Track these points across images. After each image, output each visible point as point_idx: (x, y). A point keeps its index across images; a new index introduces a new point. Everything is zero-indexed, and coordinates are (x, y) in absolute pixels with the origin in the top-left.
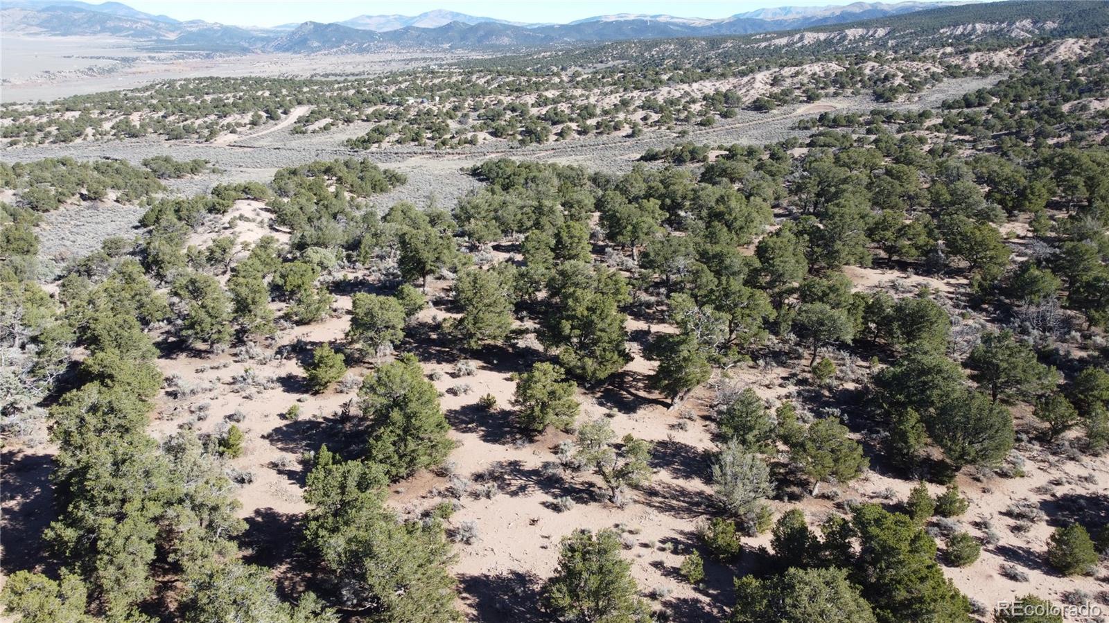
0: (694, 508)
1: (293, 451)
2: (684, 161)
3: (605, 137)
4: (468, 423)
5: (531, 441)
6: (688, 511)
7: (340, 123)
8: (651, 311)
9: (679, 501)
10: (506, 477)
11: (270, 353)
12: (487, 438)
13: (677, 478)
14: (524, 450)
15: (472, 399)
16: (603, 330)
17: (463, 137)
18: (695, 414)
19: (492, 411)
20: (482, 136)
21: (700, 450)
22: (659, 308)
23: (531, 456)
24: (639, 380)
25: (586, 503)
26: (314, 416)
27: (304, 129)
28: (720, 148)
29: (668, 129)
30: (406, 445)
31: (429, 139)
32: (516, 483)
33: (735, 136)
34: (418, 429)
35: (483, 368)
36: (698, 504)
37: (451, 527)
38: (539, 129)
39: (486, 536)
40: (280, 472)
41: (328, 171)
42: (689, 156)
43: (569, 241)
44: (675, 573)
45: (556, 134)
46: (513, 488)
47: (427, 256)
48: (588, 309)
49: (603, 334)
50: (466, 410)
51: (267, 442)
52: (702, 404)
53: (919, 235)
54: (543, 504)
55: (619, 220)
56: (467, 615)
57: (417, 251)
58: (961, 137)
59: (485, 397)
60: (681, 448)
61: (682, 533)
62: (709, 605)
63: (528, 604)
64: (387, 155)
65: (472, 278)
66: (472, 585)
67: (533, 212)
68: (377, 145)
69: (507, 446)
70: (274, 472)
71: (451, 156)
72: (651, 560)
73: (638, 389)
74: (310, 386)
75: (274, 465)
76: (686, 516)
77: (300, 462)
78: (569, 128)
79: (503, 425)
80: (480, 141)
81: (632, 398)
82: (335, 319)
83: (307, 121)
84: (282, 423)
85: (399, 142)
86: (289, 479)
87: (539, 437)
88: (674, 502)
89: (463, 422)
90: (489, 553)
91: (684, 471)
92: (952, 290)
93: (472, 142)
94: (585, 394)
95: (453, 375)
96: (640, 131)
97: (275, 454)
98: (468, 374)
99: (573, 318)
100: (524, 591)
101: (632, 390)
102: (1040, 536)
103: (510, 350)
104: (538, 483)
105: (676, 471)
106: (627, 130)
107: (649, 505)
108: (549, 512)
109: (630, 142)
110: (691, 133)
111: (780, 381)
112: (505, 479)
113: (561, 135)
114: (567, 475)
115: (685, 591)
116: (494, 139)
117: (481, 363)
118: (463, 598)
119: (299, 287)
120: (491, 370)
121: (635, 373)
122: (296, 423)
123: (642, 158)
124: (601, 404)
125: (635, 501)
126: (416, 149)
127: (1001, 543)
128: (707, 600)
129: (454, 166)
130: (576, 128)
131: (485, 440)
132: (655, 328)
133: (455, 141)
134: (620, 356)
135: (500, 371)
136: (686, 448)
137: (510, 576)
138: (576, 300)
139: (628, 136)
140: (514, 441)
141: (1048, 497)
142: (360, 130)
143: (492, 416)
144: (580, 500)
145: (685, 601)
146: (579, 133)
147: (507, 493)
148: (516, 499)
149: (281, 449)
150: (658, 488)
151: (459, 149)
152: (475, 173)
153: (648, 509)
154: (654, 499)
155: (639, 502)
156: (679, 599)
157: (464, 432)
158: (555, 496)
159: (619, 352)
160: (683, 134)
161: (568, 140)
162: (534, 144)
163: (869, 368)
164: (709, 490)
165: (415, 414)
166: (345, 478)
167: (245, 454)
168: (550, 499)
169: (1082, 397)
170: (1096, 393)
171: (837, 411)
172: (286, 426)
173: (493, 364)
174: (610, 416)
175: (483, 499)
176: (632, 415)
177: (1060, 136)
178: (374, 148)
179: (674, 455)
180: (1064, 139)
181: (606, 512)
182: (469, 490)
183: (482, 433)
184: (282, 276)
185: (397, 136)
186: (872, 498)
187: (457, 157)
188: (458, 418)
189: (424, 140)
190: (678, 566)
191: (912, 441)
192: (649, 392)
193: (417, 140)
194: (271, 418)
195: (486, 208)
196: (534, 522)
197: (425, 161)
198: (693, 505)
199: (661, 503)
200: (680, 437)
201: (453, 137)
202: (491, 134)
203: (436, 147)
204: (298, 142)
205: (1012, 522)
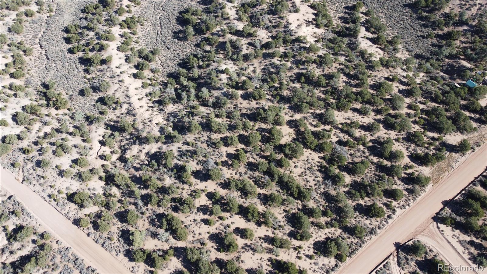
5: (247, 237)
10: (246, 247)
14: (247, 240)
15: (236, 225)
26: (213, 232)
36: (271, 251)
37: (241, 260)
39: (246, 261)
44: (269, 265)
50: (236, 229)
51: (209, 240)
61: (269, 257)
62: (273, 271)
66: (246, 270)
69: (244, 239)
72: (266, 263)
74: (208, 222)
75: (213, 247)
76: (269, 254)
77: (216, 246)
79: (242, 233)
81: (260, 222)
86: (216, 250)
88: (268, 251)
90: (247, 264)
95: (231, 217)
97: (211, 244)
100: (252, 271)
101: (260, 219)
105: (268, 243)
107: (265, 252)
114: (254, 246)
117: (234, 212)
120: (237, 215)
124: (256, 225)
127: (306, 254)
131: (241, 238)
136: (269, 236)
141: (314, 242)
143: (241, 230)
144: (256, 252)
150: (266, 248)
157: (237, 236)
167: (207, 244)
174: (257, 228)
176: (261, 227)
179: (267, 239)
182: (241, 251)
188: (235, 232)
192: (263, 219)
205: (308, 249)
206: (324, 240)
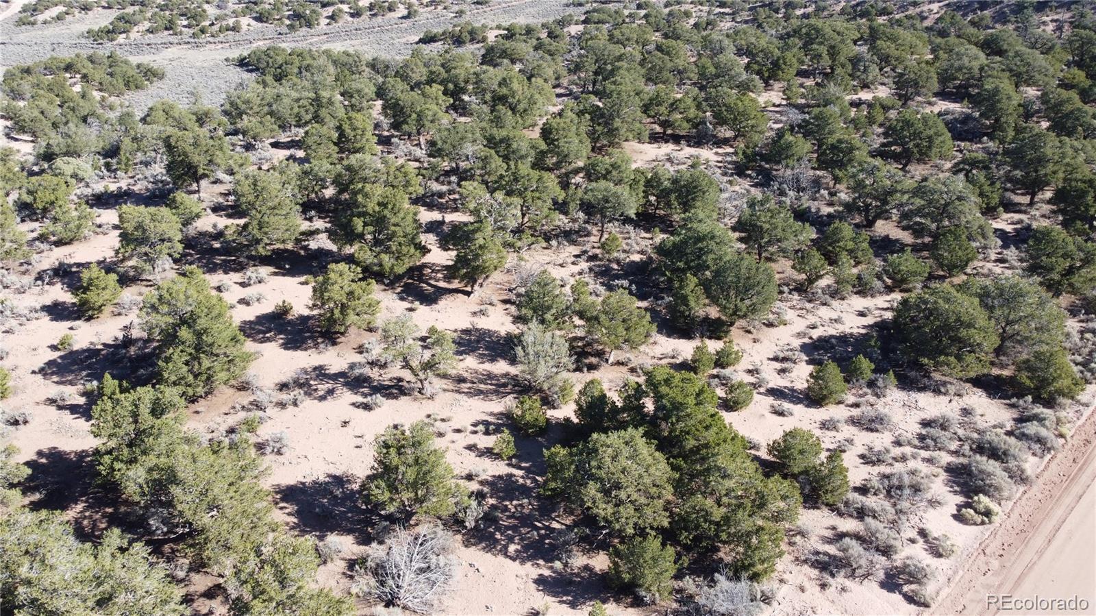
0: (502, 390)
1: (71, 383)
2: (464, 42)
3: (379, 19)
4: (265, 333)
5: (334, 343)
6: (496, 392)
7: (76, 11)
8: (443, 201)
9: (487, 384)
10: (312, 382)
11: (28, 280)
12: (287, 346)
13: (483, 363)
14: (328, 353)
15: (267, 308)
16: (396, 225)
17: (224, 23)
18: (495, 299)
19: (290, 317)
20: (245, 21)
21: (503, 333)
22: (451, 197)
23: (335, 359)
24: (438, 271)
25: (396, 398)
26: (92, 343)
27: (32, 19)
28: (499, 27)
29: (445, 8)
30: (200, 364)
31: (184, 26)
32: (323, 388)
33: (513, 15)
34: (212, 345)
35: (275, 274)
36: (505, 385)
37: (260, 440)
38: (308, 12)
39: (296, 444)
40: (60, 408)
41: (69, 67)
42: (469, 37)
43: (353, 134)
44: (489, 453)
45: (327, 17)
46: (321, 393)
47: (198, 159)
48: (379, 204)
49: (397, 229)
50: (261, 319)
51: (40, 376)
52: (501, 289)
53: (689, 108)
54: (353, 404)
55: (402, 108)
56: (287, 524)
57: (185, 154)
58: (722, 10)
59: (281, 304)
60: (485, 333)
61: (492, 414)
62: (522, 477)
63: (348, 503)
64: (137, 47)
65: (251, 180)
66: (289, 494)
67: (311, 104)
68: (124, 35)
69: (309, 352)
70: (53, 409)
71: (212, 46)
72: (465, 444)
73: (437, 281)
74: (82, 312)
75: (52, 401)
76: (494, 398)
77: (83, 394)
78: (341, 11)
79: (302, 331)
80: (244, 28)
81: (432, 290)
82: (101, 236)
83: (34, 10)
84: (55, 355)
85: (150, 31)
86: (72, 414)
87: (342, 339)
88: (482, 386)
89: (260, 332)
90: (303, 460)
91: (489, 355)
92: (720, 159)
93: (235, 29)
94: (385, 290)
95: (243, 285)
96: (415, 11)
97: (52, 389)
98: (260, 282)
99: (364, 214)
100: (343, 492)
101: (432, 282)
102: (801, 375)
103: (302, 253)
104: (346, 384)
105: (481, 356)
106: (402, 11)
107: (459, 392)
108: (361, 411)
109: (407, 23)
110: (468, 13)
111: (573, 259)
112: (311, 385)
113: (332, 17)
114: (374, 374)
115: (501, 468)
116: (260, 25)
117: (272, 269)
118: (281, 508)
119: (52, 203)
120: (284, 275)
121: (433, 264)
122: (72, 353)
123: (422, 41)
124: (402, 299)
125: (445, 390)
126: (172, 39)
127: (771, 385)
128: (521, 473)
129: (218, 57)
130: (348, 10)
131: (286, 348)
132: (450, 217)
133: (216, 28)
134: (416, 248)
135: (293, 276)
136: (488, 333)
137: (327, 479)
138: (366, 195)
139: (403, 17)
140: (316, 346)
141: (806, 340)
142: (102, 19)
143: (290, 322)
144: (390, 396)
145: (500, 477)
146: (352, 15)
147: (315, 399)
148: (324, 403)
149: (57, 383)
150: (466, 375)
151: (221, 37)
152: (242, 63)
153: (457, 396)
154: (463, 385)
155: (448, 391)
156: (494, 476)
157: (262, 342)
158: (365, 395)
159: (415, 245)
160: (460, 13)
161: (341, 23)
162: (305, 29)
163: (652, 239)
164: (513, 370)
165: (206, 331)
166: (136, 406)
167: (15, 393)
168: (359, 399)
169: (830, 248)
170: (841, 244)
171: (625, 283)
172: (61, 357)
173: (285, 269)
174: (411, 310)
175: (291, 408)
176: (434, 306)
177: (806, 7)
178: (121, 39)
179: (478, 341)
180: (810, 9)
181: (417, 404)
182: (274, 400)
183: (281, 341)
184: (30, 192)
185: (147, 25)
186: (661, 359)
187: (220, 46)
188: (254, 329)
189: (179, 29)
190: (491, 446)
191: (692, 304)
192: (449, 282)
193: (171, 28)
194: (40, 351)
195: (258, 102)
196: (345, 423)
197: (184, 52)
198: (500, 386)
199: (469, 388)
200: (483, 323)
201: (213, 24)
202: (255, 19)
203: (194, 35)
204: (26, 34)
205: (778, 365)
206: (863, 331)
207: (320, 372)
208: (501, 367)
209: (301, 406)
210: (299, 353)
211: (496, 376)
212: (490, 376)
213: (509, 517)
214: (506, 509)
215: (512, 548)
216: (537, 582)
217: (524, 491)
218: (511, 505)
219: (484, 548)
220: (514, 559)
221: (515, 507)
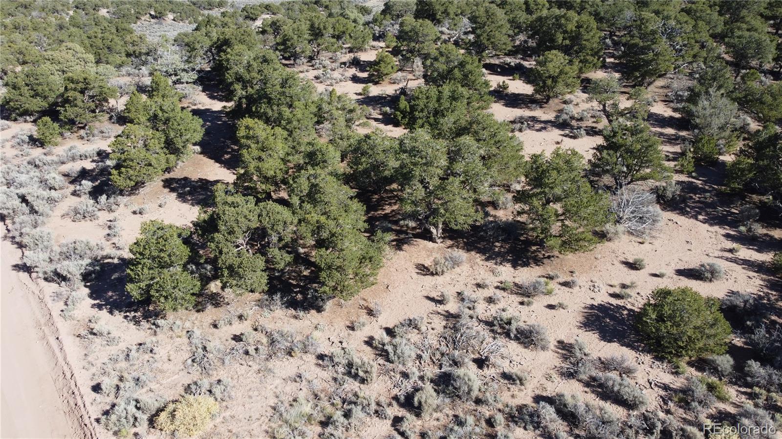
0: (673, 141)
5: (541, 107)
6: (669, 142)
9: (660, 137)
11: (336, 65)
12: (506, 105)
13: (655, 127)
18: (657, 99)
19: (507, 92)
21: (667, 116)
23: (543, 114)
25: (593, 136)
26: (380, 94)
32: (538, 126)
35: (491, 74)
40: (368, 118)
46: (537, 128)
47: (438, 7)
48: (576, 26)
49: (587, 43)
52: (659, 95)
59: (501, 84)
60: (652, 114)
69: (523, 109)
74: (374, 80)
76: (668, 145)
77: (381, 114)
82: (372, 50)
84: (360, 97)
86: (376, 121)
87: (545, 105)
91: (659, 125)
99: (565, 32)
103: (506, 66)
105: (654, 124)
108: (568, 139)
112: (529, 124)
117: (489, 72)
120: (497, 75)
122: (368, 97)
124: (584, 93)
128: (700, 182)
135: (503, 75)
140: (528, 107)
144: (589, 134)
145: (684, 182)
147: (534, 130)
156: (679, 181)
164: (681, 134)
168: (566, 133)
172: (363, 98)
173: (497, 72)
175: (518, 132)
183: (503, 103)
194: (351, 94)
196: (558, 143)
198: (671, 140)
200: (650, 110)
207: (534, 119)
208: (670, 131)
209: (524, 133)
210: (516, 110)
211: (666, 135)
212: (661, 134)
213: (694, 202)
214: (691, 198)
215: (700, 217)
216: (724, 236)
217: (704, 191)
218: (696, 197)
219: (678, 214)
220: (704, 223)
221: (699, 198)
